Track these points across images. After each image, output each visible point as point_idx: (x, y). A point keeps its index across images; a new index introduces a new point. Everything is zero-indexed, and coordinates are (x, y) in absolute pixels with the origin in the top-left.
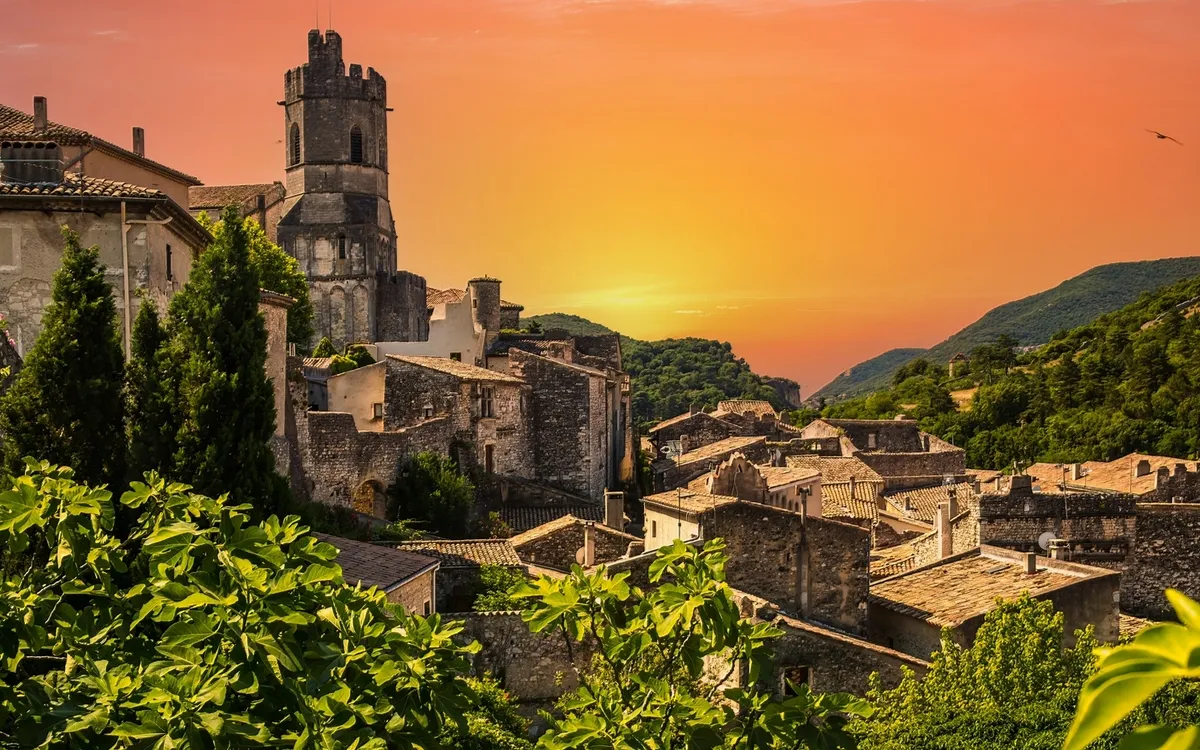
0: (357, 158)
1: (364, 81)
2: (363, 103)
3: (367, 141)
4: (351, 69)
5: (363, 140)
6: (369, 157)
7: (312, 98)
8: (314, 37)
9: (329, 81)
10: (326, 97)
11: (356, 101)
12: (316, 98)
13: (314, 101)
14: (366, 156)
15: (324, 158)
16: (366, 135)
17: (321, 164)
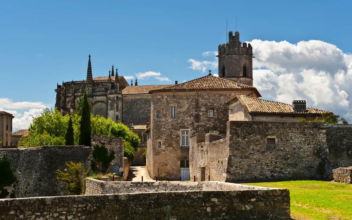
0: (245, 75)
1: (247, 48)
2: (247, 56)
3: (248, 69)
4: (243, 44)
5: (247, 69)
6: (249, 75)
7: (230, 55)
8: (230, 34)
9: (236, 49)
10: (235, 54)
11: (245, 55)
12: (231, 54)
13: (230, 56)
14: (248, 74)
15: (234, 75)
16: (248, 67)
17: (232, 77)
